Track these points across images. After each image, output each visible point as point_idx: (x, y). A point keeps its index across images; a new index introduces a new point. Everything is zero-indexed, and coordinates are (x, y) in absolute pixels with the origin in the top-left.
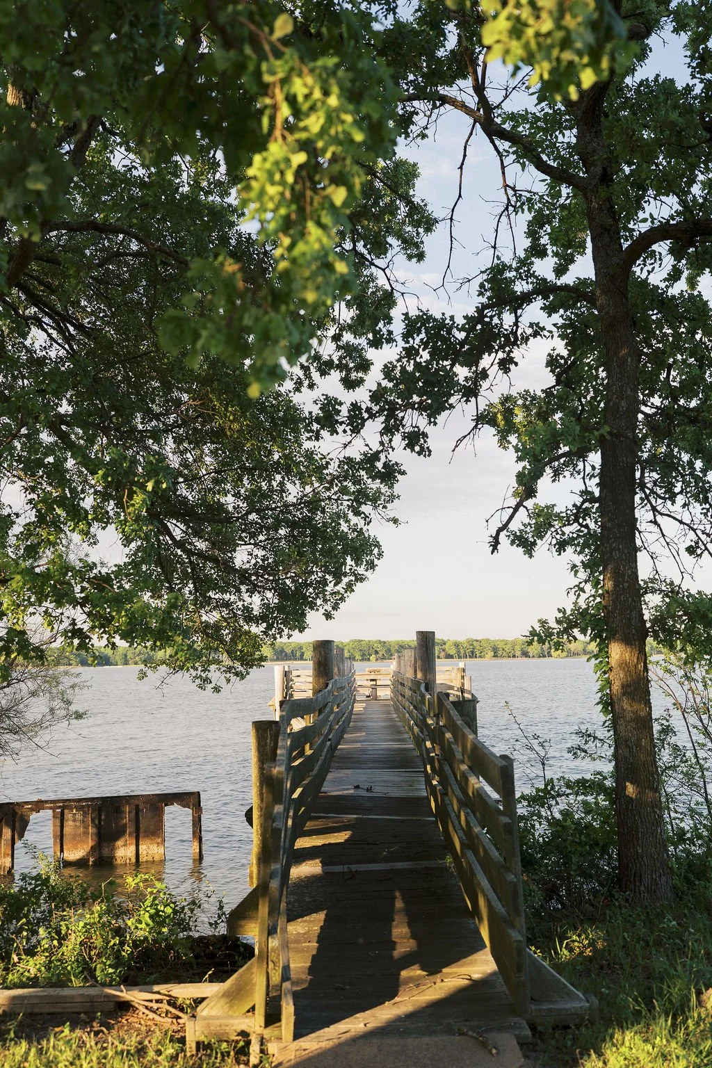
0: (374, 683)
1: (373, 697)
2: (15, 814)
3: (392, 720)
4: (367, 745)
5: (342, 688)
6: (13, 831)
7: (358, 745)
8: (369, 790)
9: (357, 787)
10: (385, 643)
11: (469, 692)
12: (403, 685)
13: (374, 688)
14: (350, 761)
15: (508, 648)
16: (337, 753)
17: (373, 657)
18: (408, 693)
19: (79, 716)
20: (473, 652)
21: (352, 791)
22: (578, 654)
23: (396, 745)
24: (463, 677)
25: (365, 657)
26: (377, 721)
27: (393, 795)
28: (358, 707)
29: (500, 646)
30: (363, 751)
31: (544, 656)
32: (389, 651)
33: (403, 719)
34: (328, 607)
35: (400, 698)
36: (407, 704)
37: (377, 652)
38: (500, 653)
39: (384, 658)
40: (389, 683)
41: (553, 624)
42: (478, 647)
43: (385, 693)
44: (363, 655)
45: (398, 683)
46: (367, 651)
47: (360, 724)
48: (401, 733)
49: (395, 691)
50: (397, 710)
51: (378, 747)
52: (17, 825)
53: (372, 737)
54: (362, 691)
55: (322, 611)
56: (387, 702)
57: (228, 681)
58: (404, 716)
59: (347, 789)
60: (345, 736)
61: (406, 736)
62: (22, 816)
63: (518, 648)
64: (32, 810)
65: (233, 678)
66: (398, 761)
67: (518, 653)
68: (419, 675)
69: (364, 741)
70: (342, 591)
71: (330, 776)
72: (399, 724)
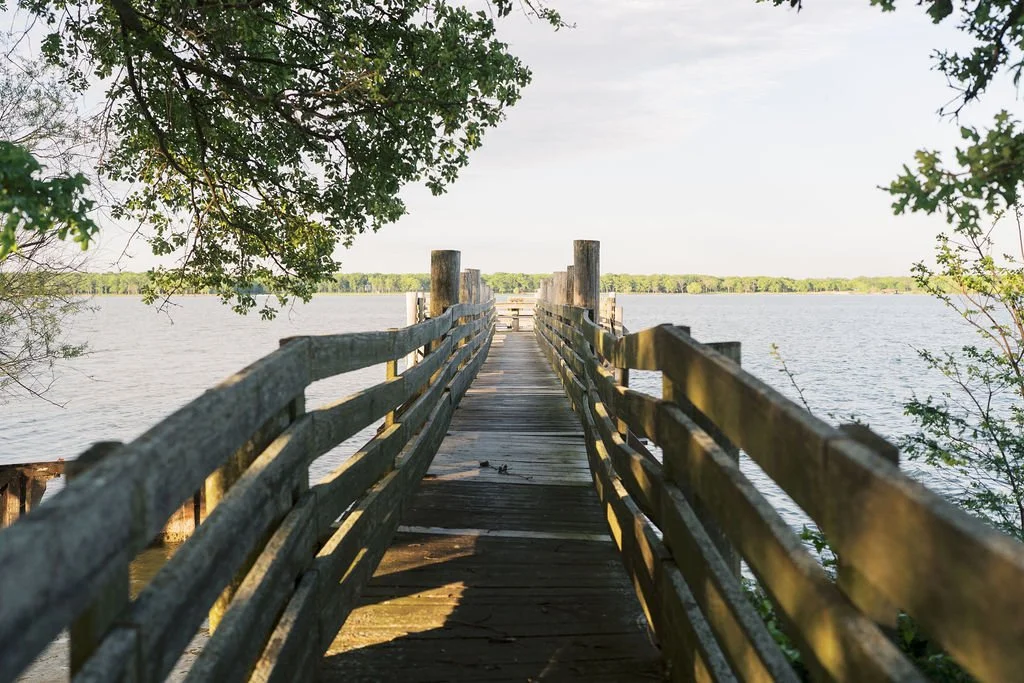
0: (516, 312)
1: (514, 328)
2: (23, 479)
3: (534, 354)
4: (505, 390)
5: (476, 317)
6: (22, 502)
7: (493, 389)
8: (503, 470)
9: (484, 465)
10: (528, 276)
11: (620, 324)
12: (549, 314)
13: (516, 318)
14: (481, 417)
15: (646, 283)
16: (463, 402)
17: (516, 290)
18: (557, 324)
19: (70, 352)
20: (611, 287)
21: (475, 473)
22: (712, 290)
23: (541, 390)
24: (614, 308)
25: (509, 289)
26: (518, 356)
27: (539, 480)
28: (497, 339)
29: (638, 281)
30: (498, 398)
31: (680, 292)
32: (531, 284)
33: (549, 355)
34: (435, 172)
35: (546, 330)
36: (555, 338)
37: (520, 285)
38: (638, 288)
39: (526, 290)
40: (532, 313)
41: (949, 164)
42: (617, 282)
43: (528, 324)
44: (507, 288)
45: (544, 313)
46: (510, 285)
47: (499, 359)
48: (546, 372)
49: (540, 321)
50: (541, 343)
51: (518, 393)
52: (28, 493)
53: (513, 377)
54: (503, 321)
55: (425, 179)
56: (531, 334)
57: (284, 302)
58: (551, 351)
59: (470, 469)
60: (479, 375)
61: (553, 376)
62: (35, 482)
63: (655, 283)
64: (49, 474)
65: (290, 297)
66: (544, 417)
67: (655, 288)
68: (577, 300)
69: (501, 383)
70: (460, 145)
71: (446, 444)
72: (544, 360)
